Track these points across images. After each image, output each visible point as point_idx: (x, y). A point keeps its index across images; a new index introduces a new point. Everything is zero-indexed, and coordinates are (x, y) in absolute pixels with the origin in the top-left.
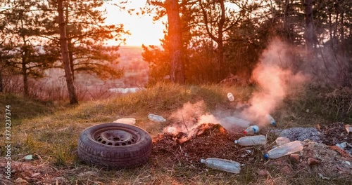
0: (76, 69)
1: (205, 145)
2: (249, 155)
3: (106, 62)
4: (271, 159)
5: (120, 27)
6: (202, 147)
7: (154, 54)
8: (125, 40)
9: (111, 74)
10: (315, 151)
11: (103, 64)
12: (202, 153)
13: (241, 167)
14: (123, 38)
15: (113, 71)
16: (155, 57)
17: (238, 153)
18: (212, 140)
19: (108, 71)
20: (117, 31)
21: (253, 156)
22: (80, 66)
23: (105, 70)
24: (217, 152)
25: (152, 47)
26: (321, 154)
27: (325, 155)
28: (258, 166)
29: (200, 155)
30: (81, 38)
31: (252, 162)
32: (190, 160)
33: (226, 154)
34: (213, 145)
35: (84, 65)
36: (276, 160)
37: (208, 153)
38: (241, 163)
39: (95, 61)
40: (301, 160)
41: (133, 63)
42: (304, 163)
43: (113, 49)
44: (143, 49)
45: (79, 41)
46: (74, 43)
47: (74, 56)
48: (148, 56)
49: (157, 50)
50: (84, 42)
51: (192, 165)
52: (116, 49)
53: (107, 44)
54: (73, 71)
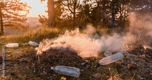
0: (5, 25)
1: (56, 57)
2: (87, 63)
3: (20, 22)
4: (102, 66)
5: (25, 4)
6: (54, 58)
7: (44, 20)
8: (28, 11)
9: (23, 28)
10: (131, 59)
11: (19, 23)
12: (53, 63)
13: (81, 72)
14: (27, 10)
16: (45, 22)
17: (79, 62)
18: (62, 53)
19: (21, 26)
20: (24, 6)
21: (89, 64)
22: (7, 24)
23: (19, 26)
24: (64, 62)
25: (44, 16)
26: (136, 61)
27: (138, 62)
28: (93, 70)
30: (6, 10)
31: (89, 68)
32: (43, 68)
33: (71, 63)
34: (62, 57)
35: (9, 24)
36: (105, 66)
37: (58, 62)
38: (81, 69)
40: (123, 66)
42: (125, 67)
43: (23, 16)
44: (39, 17)
45: (6, 11)
46: (3, 12)
47: (3, 19)
48: (41, 21)
49: (46, 18)
50: (9, 12)
51: (44, 72)
52: (25, 16)
53: (20, 13)
54: (3, 26)
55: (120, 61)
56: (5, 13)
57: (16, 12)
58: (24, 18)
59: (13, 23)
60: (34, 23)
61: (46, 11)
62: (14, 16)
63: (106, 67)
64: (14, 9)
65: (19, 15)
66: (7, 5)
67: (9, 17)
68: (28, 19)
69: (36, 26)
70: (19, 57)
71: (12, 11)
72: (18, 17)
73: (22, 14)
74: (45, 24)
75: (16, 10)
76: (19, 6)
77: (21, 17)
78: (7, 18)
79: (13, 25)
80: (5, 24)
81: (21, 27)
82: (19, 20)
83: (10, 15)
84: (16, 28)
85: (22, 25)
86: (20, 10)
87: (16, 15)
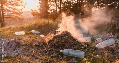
2: (85, 47)
3: (17, 15)
6: (60, 43)
7: (36, 13)
8: (24, 6)
9: (19, 20)
14: (23, 5)
15: (20, 18)
16: (36, 14)
17: (79, 46)
18: (65, 39)
20: (21, 2)
21: (87, 48)
22: (7, 16)
23: (17, 18)
24: (68, 46)
29: (59, 48)
30: (7, 5)
32: (53, 51)
33: (74, 47)
34: (66, 42)
35: (9, 16)
37: (64, 46)
39: (13, 15)
41: (29, 17)
43: (20, 10)
44: (32, 11)
45: (6, 7)
46: (4, 7)
47: (4, 12)
48: (34, 14)
49: (37, 12)
50: (9, 7)
51: (55, 54)
52: (21, 10)
53: (18, 8)
54: (4, 18)
55: (113, 45)
56: (6, 8)
57: (14, 7)
58: (21, 11)
59: (12, 16)
60: (27, 16)
61: (38, 7)
62: (13, 10)
63: (102, 50)
64: (13, 5)
65: (16, 10)
66: (7, 1)
67: (9, 11)
68: (23, 13)
69: (28, 18)
70: (31, 42)
71: (11, 6)
72: (15, 11)
73: (19, 9)
74: (36, 16)
75: (14, 6)
76: (17, 2)
77: (18, 11)
78: (7, 12)
79: (12, 18)
80: (6, 16)
81: (18, 19)
82: (17, 13)
83: (9, 9)
84: (14, 20)
85: (19, 17)
86: (18, 5)
87: (14, 9)
